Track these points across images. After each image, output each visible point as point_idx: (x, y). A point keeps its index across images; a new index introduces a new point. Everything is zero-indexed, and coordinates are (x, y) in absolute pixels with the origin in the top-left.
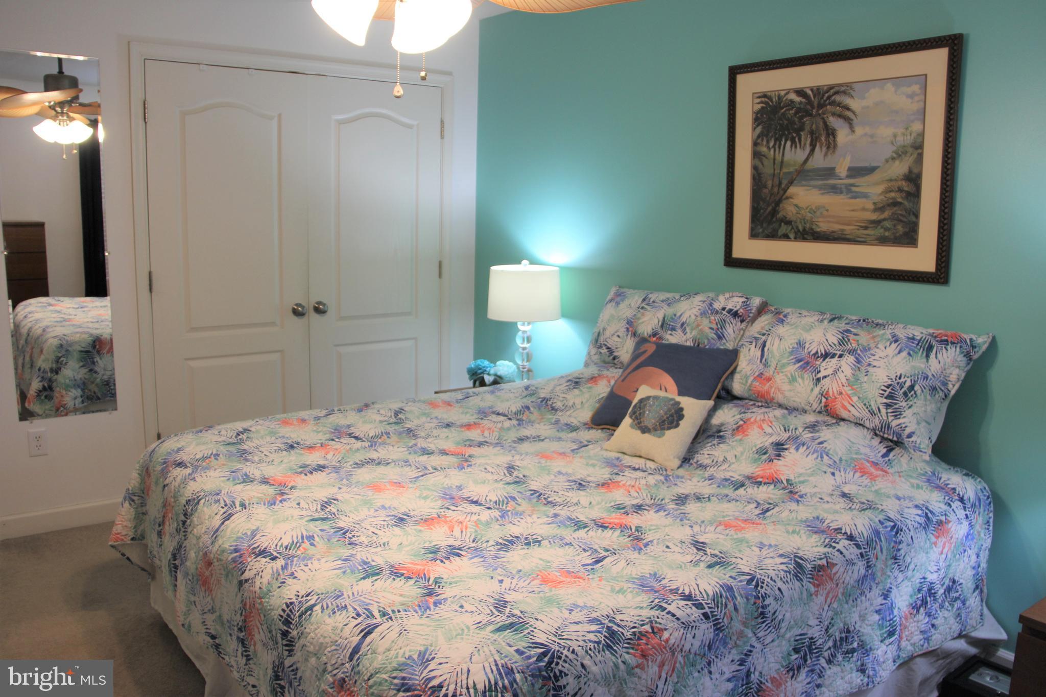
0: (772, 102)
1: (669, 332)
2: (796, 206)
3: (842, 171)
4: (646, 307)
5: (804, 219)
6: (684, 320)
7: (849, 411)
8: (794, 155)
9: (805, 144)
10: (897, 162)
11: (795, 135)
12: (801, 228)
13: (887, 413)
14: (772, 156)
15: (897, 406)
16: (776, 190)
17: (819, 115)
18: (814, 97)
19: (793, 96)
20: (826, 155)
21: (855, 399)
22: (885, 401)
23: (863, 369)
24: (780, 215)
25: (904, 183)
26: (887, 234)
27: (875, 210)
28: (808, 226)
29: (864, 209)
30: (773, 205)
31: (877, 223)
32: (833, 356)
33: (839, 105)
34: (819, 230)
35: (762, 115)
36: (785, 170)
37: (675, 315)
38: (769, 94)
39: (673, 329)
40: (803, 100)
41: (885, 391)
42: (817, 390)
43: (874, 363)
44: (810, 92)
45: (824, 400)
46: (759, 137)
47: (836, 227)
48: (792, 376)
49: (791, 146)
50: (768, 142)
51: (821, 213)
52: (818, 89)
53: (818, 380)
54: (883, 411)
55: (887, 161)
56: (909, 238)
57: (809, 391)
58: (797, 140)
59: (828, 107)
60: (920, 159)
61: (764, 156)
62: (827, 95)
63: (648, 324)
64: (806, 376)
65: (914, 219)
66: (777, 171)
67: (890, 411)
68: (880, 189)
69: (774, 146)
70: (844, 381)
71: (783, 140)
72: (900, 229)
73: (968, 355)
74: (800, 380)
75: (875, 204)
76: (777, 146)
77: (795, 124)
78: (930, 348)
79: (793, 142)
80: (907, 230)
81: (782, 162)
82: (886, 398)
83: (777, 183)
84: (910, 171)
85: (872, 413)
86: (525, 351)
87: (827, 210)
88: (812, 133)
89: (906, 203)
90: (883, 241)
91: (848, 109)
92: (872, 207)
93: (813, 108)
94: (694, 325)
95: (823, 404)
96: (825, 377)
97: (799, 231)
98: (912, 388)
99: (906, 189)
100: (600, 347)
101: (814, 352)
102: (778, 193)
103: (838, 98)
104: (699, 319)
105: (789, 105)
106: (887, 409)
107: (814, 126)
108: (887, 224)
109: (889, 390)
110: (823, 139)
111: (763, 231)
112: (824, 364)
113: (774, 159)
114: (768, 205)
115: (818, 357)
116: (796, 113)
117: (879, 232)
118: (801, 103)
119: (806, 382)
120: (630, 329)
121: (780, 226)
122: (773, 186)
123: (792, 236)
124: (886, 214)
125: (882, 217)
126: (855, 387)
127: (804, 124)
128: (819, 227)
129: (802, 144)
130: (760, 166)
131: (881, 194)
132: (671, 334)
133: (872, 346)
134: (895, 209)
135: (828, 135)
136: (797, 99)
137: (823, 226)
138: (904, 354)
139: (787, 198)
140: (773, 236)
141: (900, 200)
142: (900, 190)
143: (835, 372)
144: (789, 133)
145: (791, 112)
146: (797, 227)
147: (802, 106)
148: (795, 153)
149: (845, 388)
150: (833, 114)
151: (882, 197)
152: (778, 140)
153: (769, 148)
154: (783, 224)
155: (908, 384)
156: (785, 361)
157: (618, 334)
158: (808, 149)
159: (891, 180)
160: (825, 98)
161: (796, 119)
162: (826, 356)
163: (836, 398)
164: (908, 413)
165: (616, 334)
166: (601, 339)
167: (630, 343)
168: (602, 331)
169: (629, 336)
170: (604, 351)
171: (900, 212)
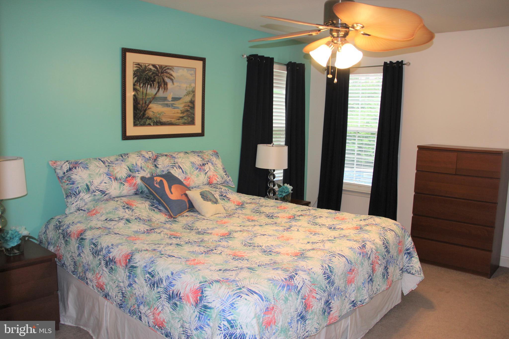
0: (142, 68)
1: (137, 173)
2: (153, 112)
3: (170, 99)
4: (109, 165)
5: (156, 117)
6: (140, 166)
7: (216, 180)
8: (151, 91)
9: (156, 87)
10: (187, 96)
11: (151, 83)
12: (155, 121)
14: (142, 91)
16: (144, 105)
17: (161, 76)
18: (160, 69)
19: (151, 67)
20: (164, 92)
21: (218, 175)
23: (215, 166)
24: (146, 116)
25: (189, 103)
26: (186, 121)
28: (158, 120)
29: (178, 113)
30: (143, 111)
31: (182, 117)
32: (205, 164)
33: (169, 73)
34: (162, 121)
35: (137, 72)
36: (147, 97)
38: (141, 64)
40: (155, 69)
42: (206, 177)
44: (158, 67)
45: (209, 179)
46: (136, 82)
47: (169, 120)
48: (197, 175)
49: (150, 87)
50: (140, 85)
51: (163, 115)
52: (161, 66)
53: (206, 173)
54: (225, 176)
55: (184, 96)
56: (192, 122)
57: (203, 178)
58: (152, 85)
59: (165, 74)
60: (194, 96)
61: (138, 90)
62: (164, 69)
64: (202, 173)
65: (193, 116)
66: (144, 97)
68: (183, 105)
69: (143, 87)
70: (213, 171)
71: (147, 84)
72: (189, 119)
74: (200, 175)
75: (181, 111)
76: (144, 87)
77: (152, 78)
79: (151, 85)
80: (192, 119)
81: (146, 93)
82: (224, 172)
83: (144, 102)
84: (191, 100)
85: (222, 178)
87: (165, 113)
88: (158, 83)
89: (191, 111)
90: (185, 124)
91: (172, 76)
92: (180, 112)
93: (159, 73)
95: (209, 181)
96: (208, 172)
97: (155, 122)
99: (190, 106)
101: (199, 164)
102: (145, 107)
103: (168, 71)
105: (149, 70)
107: (159, 80)
108: (185, 118)
109: (224, 170)
110: (163, 86)
111: (140, 123)
112: (205, 167)
113: (143, 92)
114: (141, 112)
116: (152, 74)
117: (183, 121)
118: (154, 70)
119: (202, 175)
120: (112, 177)
121: (147, 120)
122: (142, 103)
123: (152, 124)
124: (185, 114)
125: (184, 115)
126: (217, 172)
127: (155, 79)
128: (163, 120)
129: (155, 87)
130: (137, 95)
131: (183, 107)
132: (139, 174)
134: (188, 112)
135: (164, 84)
136: (153, 68)
137: (164, 120)
139: (149, 109)
140: (144, 125)
141: (189, 109)
142: (189, 106)
143: (210, 169)
144: (149, 82)
145: (150, 73)
146: (154, 120)
147: (155, 72)
148: (152, 90)
149: (214, 173)
150: (167, 77)
152: (144, 84)
153: (140, 87)
154: (148, 119)
156: (192, 170)
157: (104, 182)
158: (157, 89)
159: (186, 103)
160: (164, 70)
161: (152, 77)
162: (203, 165)
163: (212, 177)
165: (103, 182)
166: (92, 188)
167: (115, 184)
168: (89, 184)
169: (113, 181)
170: (98, 193)
171: (189, 114)
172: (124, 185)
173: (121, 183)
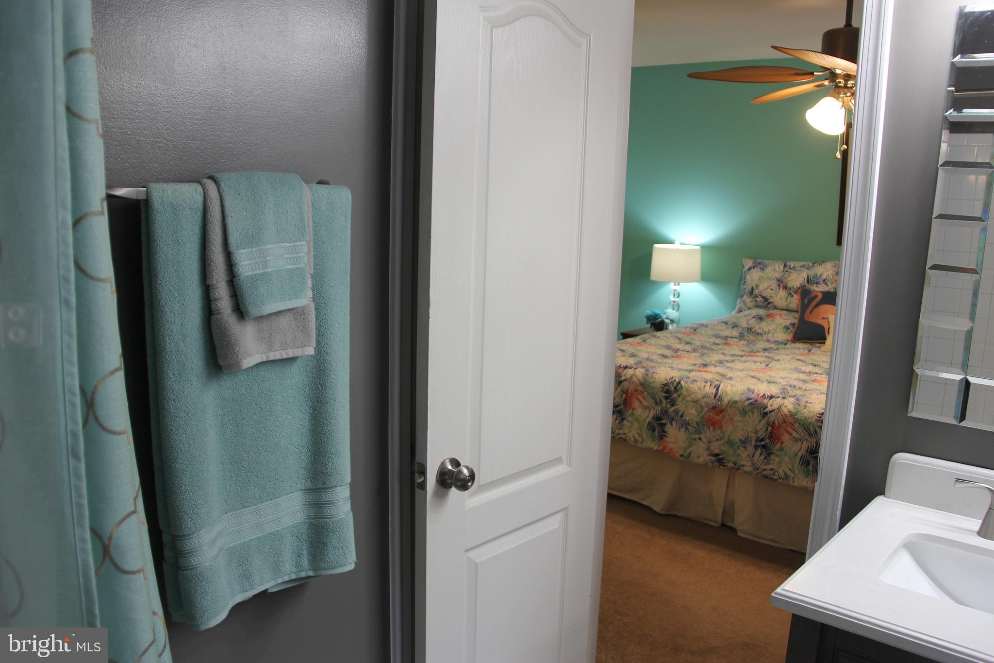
1: (815, 285)
4: (789, 270)
6: (825, 277)
37: (816, 275)
39: (817, 283)
63: (796, 280)
86: (675, 303)
94: (833, 280)
100: (756, 296)
104: (835, 276)
120: (781, 285)
132: (817, 287)
157: (771, 288)
165: (769, 288)
166: (756, 292)
167: (782, 293)
168: (755, 287)
169: (781, 289)
170: (760, 299)
172: (792, 296)
173: (790, 294)
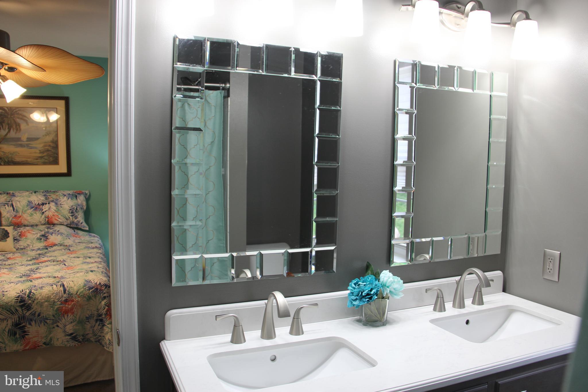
3: (24, 139)
5: (8, 157)
7: (58, 221)
9: (5, 129)
10: (48, 136)
12: (7, 160)
13: (72, 218)
15: (75, 215)
17: (12, 118)
18: (9, 111)
20: (16, 133)
21: (60, 216)
22: (71, 214)
23: (59, 206)
25: (51, 143)
26: (46, 161)
27: (40, 153)
28: (10, 159)
29: (35, 153)
31: (41, 157)
32: (46, 204)
33: (21, 115)
34: (15, 161)
40: (3, 111)
41: (70, 211)
42: (43, 216)
43: (62, 203)
44: (6, 109)
45: (47, 219)
47: (23, 159)
48: (31, 214)
51: (16, 154)
52: (10, 108)
53: (43, 213)
54: (71, 217)
55: (43, 136)
56: (55, 162)
57: (40, 217)
59: (16, 115)
60: (57, 135)
62: (15, 111)
64: (37, 212)
65: (56, 155)
67: (73, 217)
68: (42, 145)
70: (54, 211)
72: (51, 159)
73: (85, 197)
74: (35, 214)
75: (40, 151)
78: (76, 197)
80: (54, 159)
82: (71, 213)
84: (53, 139)
85: (67, 219)
87: (19, 153)
88: (8, 124)
89: (53, 150)
90: (45, 164)
92: (39, 152)
93: (8, 115)
95: (46, 221)
96: (45, 211)
98: (77, 209)
99: (52, 145)
101: (37, 204)
103: (20, 112)
106: (72, 217)
107: (9, 122)
108: (46, 158)
109: (71, 211)
110: (14, 127)
112: (44, 207)
115: (40, 205)
117: (43, 160)
119: (38, 215)
123: (2, 164)
124: (45, 154)
125: (44, 155)
126: (59, 212)
127: (4, 121)
131: (42, 147)
133: (58, 198)
134: (48, 152)
135: (16, 125)
137: (17, 159)
138: (70, 199)
141: (50, 149)
142: (50, 146)
143: (49, 209)
146: (5, 160)
147: (3, 114)
149: (55, 213)
150: (18, 118)
151: (42, 148)
155: (75, 208)
156: (26, 209)
158: (7, 130)
159: (46, 142)
162: (43, 204)
163: (52, 217)
164: (79, 216)
171: (50, 153)
